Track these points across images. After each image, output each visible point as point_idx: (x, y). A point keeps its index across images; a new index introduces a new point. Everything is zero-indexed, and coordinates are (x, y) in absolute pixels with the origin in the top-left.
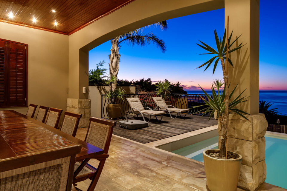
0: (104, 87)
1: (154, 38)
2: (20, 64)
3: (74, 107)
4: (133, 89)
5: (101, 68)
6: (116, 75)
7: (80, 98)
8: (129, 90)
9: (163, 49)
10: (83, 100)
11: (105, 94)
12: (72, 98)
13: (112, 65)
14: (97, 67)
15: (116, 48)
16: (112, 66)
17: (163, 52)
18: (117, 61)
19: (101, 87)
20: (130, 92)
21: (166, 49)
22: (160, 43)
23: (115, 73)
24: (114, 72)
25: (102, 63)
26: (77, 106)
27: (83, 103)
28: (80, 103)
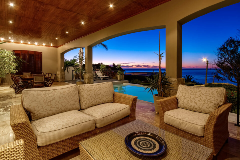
1: (102, 44)
2: (40, 59)
3: (59, 75)
5: (76, 58)
7: (61, 71)
10: (62, 72)
12: (58, 71)
14: (74, 58)
15: (82, 50)
17: (107, 50)
18: (82, 55)
26: (60, 74)
27: (62, 73)
28: (61, 73)
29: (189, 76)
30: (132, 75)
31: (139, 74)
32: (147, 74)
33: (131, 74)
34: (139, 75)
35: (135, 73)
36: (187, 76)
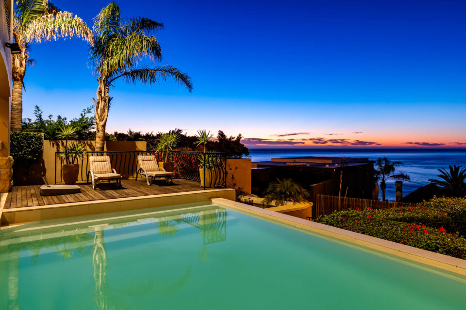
0: (91, 142)
1: (172, 71)
4: (141, 145)
5: (88, 116)
6: (104, 126)
8: (135, 146)
9: (189, 86)
11: (91, 151)
13: (97, 112)
14: (82, 115)
15: (103, 89)
16: (98, 114)
17: (190, 91)
18: (104, 106)
19: (86, 142)
20: (137, 149)
21: (193, 86)
22: (184, 78)
23: (102, 123)
24: (100, 121)
25: (90, 109)
29: (457, 169)
30: (287, 164)
31: (307, 163)
32: (330, 162)
33: (285, 163)
34: (308, 165)
35: (297, 160)
36: (451, 168)
